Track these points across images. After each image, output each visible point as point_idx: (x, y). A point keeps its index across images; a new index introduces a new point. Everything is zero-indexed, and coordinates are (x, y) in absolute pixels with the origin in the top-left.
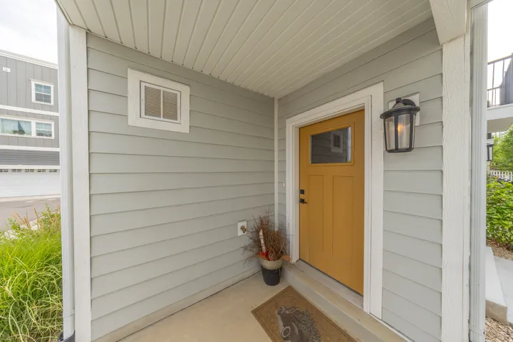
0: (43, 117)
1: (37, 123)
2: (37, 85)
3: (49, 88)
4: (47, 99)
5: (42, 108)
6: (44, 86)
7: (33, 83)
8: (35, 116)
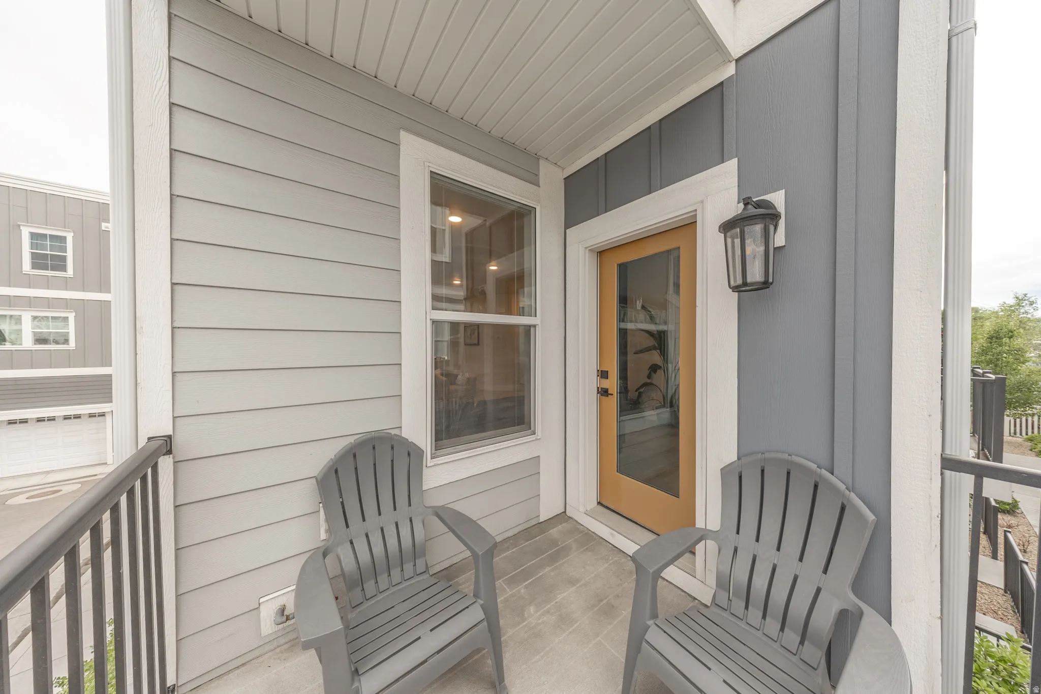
0: (49, 303)
1: (35, 318)
2: (33, 236)
3: (63, 239)
4: (59, 264)
5: (48, 284)
6: (52, 237)
7: (26, 232)
8: (30, 302)
